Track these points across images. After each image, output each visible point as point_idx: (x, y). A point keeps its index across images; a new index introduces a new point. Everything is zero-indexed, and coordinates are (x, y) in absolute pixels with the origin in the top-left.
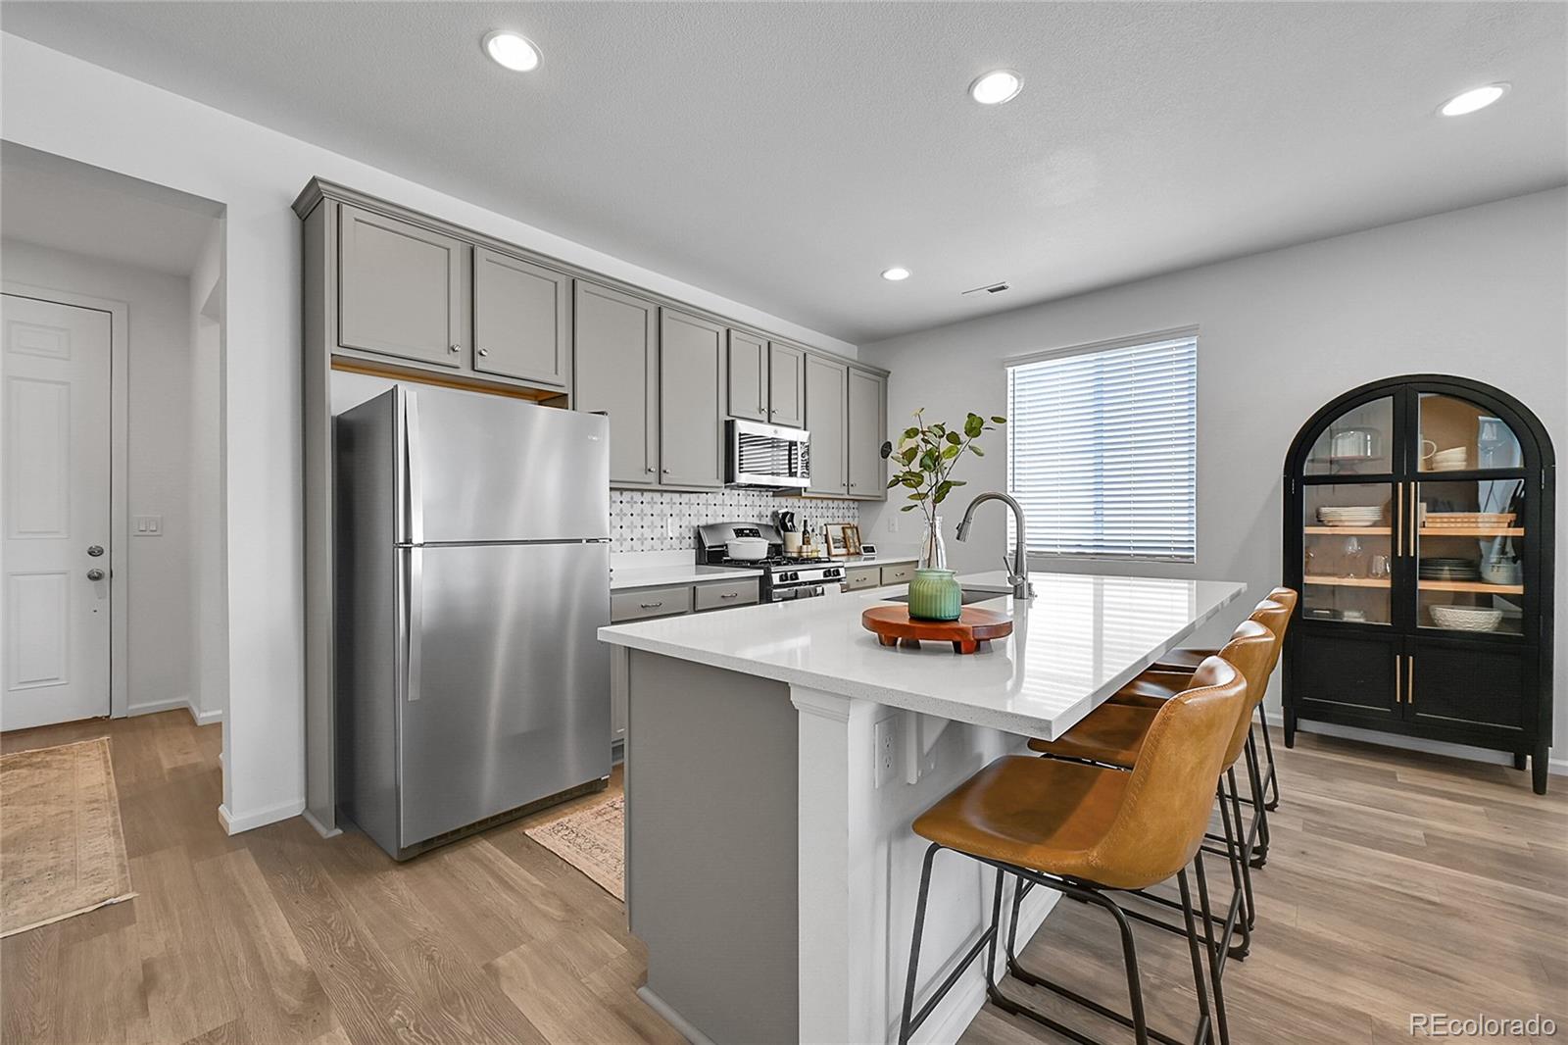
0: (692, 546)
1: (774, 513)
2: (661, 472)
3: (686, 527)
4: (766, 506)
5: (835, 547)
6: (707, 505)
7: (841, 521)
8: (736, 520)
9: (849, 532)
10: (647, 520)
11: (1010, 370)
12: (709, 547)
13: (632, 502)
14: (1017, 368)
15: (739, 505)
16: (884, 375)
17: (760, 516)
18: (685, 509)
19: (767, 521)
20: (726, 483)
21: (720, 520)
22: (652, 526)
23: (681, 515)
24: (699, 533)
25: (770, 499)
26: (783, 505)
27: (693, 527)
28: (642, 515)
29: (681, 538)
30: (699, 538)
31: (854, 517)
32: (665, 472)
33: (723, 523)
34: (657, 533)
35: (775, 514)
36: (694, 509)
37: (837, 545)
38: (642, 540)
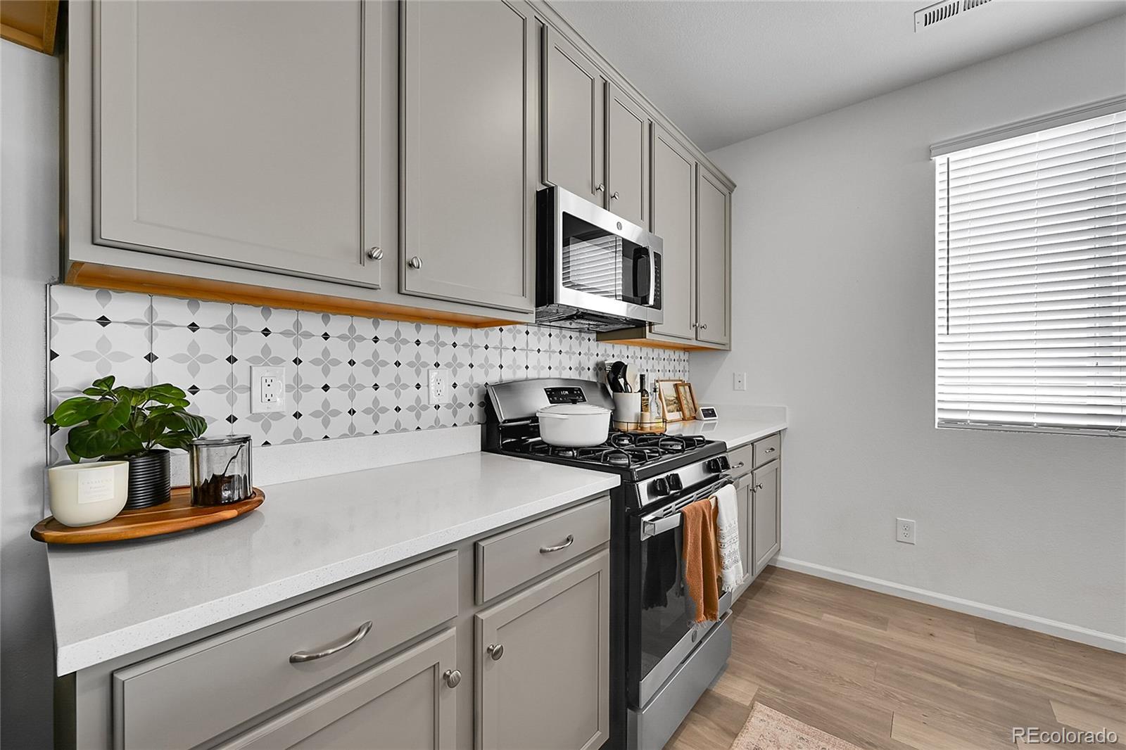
0: (476, 419)
1: (597, 364)
2: (402, 265)
3: (465, 386)
4: (588, 354)
5: (669, 411)
6: (501, 349)
7: (671, 375)
8: (545, 373)
9: (681, 389)
10: (387, 375)
11: (940, 160)
12: (504, 422)
13: (352, 338)
14: (953, 156)
15: (550, 351)
16: (731, 186)
17: (580, 369)
18: (463, 356)
19: (589, 376)
20: (537, 306)
21: (521, 374)
22: (397, 386)
23: (454, 365)
24: (487, 397)
25: (593, 344)
26: (612, 352)
27: (478, 386)
28: (375, 364)
29: (455, 406)
30: (487, 405)
31: (684, 371)
32: (411, 265)
33: (527, 380)
34: (408, 397)
35: (600, 367)
36: (479, 356)
37: (669, 408)
38: (376, 411)
